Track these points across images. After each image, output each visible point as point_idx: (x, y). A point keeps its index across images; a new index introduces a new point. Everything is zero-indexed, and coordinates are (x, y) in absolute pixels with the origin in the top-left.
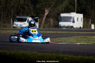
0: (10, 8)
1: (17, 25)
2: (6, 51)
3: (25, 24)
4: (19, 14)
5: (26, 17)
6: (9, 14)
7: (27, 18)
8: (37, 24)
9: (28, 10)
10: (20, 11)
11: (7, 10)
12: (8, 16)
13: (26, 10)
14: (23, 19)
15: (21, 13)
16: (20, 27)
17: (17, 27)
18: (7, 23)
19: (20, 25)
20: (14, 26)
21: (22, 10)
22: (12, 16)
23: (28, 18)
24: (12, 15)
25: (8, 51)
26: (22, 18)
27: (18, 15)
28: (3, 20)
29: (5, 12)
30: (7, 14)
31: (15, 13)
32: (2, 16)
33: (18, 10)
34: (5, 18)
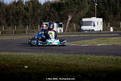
0: (37, 15)
2: (35, 54)
4: (46, 20)
6: (36, 21)
8: (62, 29)
9: (54, 17)
10: (46, 18)
11: (34, 17)
12: (35, 23)
13: (52, 17)
15: (47, 19)
18: (35, 29)
21: (48, 17)
22: (39, 23)
24: (39, 21)
25: (36, 54)
28: (31, 27)
29: (33, 19)
30: (35, 21)
31: (42, 19)
32: (30, 23)
33: (44, 17)
34: (33, 25)
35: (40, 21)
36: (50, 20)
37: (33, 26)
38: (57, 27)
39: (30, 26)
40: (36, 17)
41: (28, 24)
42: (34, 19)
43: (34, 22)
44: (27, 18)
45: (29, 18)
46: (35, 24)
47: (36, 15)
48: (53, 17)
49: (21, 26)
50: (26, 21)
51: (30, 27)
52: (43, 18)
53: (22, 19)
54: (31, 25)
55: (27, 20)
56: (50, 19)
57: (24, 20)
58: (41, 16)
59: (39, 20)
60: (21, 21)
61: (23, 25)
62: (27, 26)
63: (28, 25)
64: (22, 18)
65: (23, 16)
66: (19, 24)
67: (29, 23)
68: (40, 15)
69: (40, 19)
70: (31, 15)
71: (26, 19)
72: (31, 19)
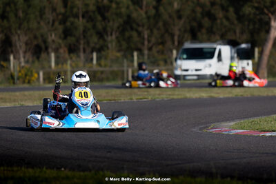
0: (170, 17)
1: (187, 70)
3: (210, 65)
4: (199, 34)
5: (214, 46)
6: (167, 37)
7: (215, 49)
8: (248, 64)
9: (226, 23)
10: (200, 26)
11: (160, 24)
12: (163, 43)
13: (219, 21)
14: (205, 50)
15: (204, 31)
16: (195, 77)
17: (185, 76)
18: (162, 63)
19: (196, 70)
20: (178, 72)
21: (206, 22)
22: (176, 43)
23: (218, 47)
24: (176, 38)
26: (201, 49)
27: (194, 38)
28: (149, 55)
29: (155, 31)
30: (162, 36)
31: (185, 31)
32: (146, 43)
33: (195, 24)
34: (155, 50)
35: (179, 36)
36: (214, 33)
37: (156, 54)
38: (232, 58)
39: (146, 52)
40: (165, 24)
41: (139, 46)
42: (158, 29)
43: (160, 41)
44: (134, 26)
45: (143, 26)
46: (160, 47)
47: (166, 17)
48: (222, 24)
49: (113, 53)
50: (130, 37)
51: (146, 57)
52: (188, 28)
53: (118, 28)
54: (150, 49)
55: (134, 34)
56: (214, 29)
57: (127, 34)
58: (182, 22)
59: (177, 33)
60: (114, 37)
61: (119, 51)
62: (135, 54)
63: (140, 50)
64: (116, 25)
65: (121, 20)
66: (108, 48)
67: (143, 44)
68: (180, 17)
69: (180, 30)
70: (148, 18)
71: (132, 29)
72: (149, 31)
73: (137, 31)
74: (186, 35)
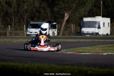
0: (23, 12)
1: (32, 32)
2: (18, 64)
4: (34, 19)
5: (42, 23)
6: (22, 20)
8: (55, 30)
9: (45, 15)
10: (35, 16)
11: (19, 15)
12: (20, 22)
13: (42, 14)
15: (36, 18)
16: (35, 35)
17: (31, 34)
18: (19, 30)
19: (35, 32)
20: (28, 33)
21: (37, 14)
22: (25, 22)
24: (25, 20)
25: (20, 64)
26: (37, 24)
27: (32, 20)
28: (14, 27)
31: (29, 18)
33: (33, 15)
35: (26, 20)
36: (40, 19)
37: (17, 27)
42: (18, 17)
44: (9, 15)
45: (12, 15)
46: (19, 24)
47: (21, 12)
48: (43, 15)
50: (7, 19)
52: (30, 16)
54: (15, 25)
56: (40, 17)
61: (3, 25)
62: (9, 26)
63: (11, 25)
65: (4, 13)
67: (12, 22)
68: (27, 12)
69: (27, 17)
70: (14, 12)
71: (8, 16)
72: (14, 17)
73: (10, 17)
74: (29, 19)
